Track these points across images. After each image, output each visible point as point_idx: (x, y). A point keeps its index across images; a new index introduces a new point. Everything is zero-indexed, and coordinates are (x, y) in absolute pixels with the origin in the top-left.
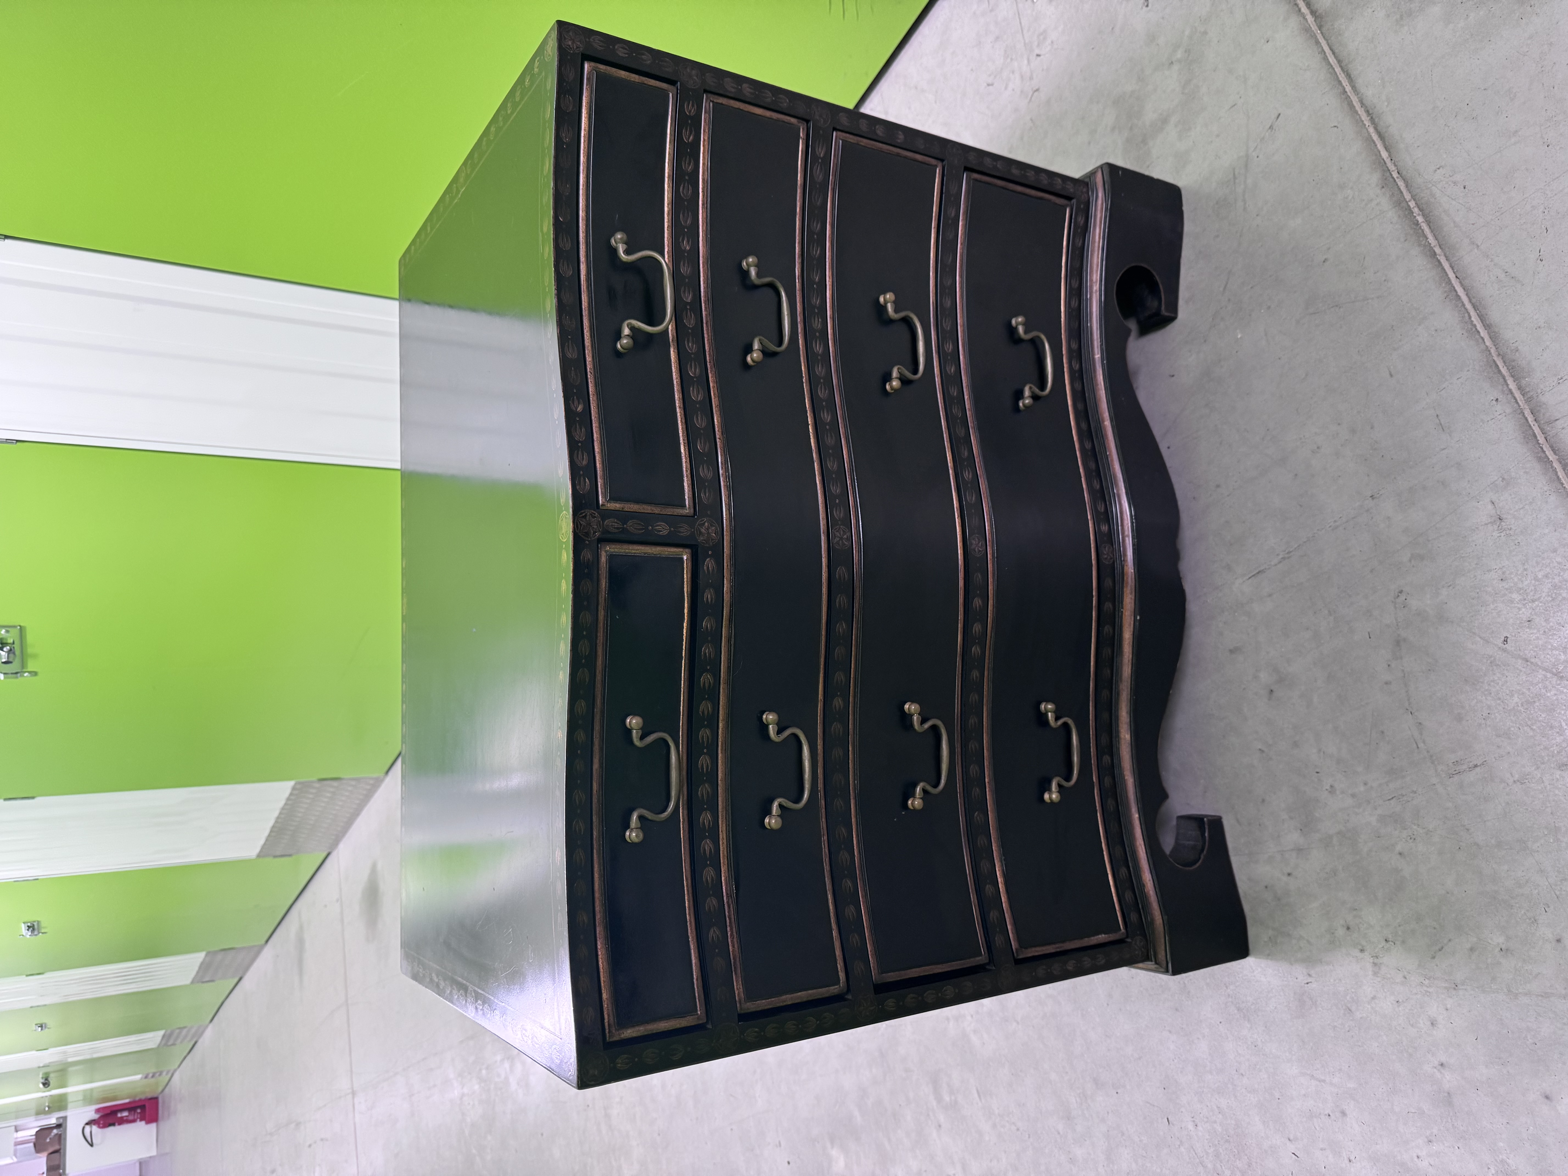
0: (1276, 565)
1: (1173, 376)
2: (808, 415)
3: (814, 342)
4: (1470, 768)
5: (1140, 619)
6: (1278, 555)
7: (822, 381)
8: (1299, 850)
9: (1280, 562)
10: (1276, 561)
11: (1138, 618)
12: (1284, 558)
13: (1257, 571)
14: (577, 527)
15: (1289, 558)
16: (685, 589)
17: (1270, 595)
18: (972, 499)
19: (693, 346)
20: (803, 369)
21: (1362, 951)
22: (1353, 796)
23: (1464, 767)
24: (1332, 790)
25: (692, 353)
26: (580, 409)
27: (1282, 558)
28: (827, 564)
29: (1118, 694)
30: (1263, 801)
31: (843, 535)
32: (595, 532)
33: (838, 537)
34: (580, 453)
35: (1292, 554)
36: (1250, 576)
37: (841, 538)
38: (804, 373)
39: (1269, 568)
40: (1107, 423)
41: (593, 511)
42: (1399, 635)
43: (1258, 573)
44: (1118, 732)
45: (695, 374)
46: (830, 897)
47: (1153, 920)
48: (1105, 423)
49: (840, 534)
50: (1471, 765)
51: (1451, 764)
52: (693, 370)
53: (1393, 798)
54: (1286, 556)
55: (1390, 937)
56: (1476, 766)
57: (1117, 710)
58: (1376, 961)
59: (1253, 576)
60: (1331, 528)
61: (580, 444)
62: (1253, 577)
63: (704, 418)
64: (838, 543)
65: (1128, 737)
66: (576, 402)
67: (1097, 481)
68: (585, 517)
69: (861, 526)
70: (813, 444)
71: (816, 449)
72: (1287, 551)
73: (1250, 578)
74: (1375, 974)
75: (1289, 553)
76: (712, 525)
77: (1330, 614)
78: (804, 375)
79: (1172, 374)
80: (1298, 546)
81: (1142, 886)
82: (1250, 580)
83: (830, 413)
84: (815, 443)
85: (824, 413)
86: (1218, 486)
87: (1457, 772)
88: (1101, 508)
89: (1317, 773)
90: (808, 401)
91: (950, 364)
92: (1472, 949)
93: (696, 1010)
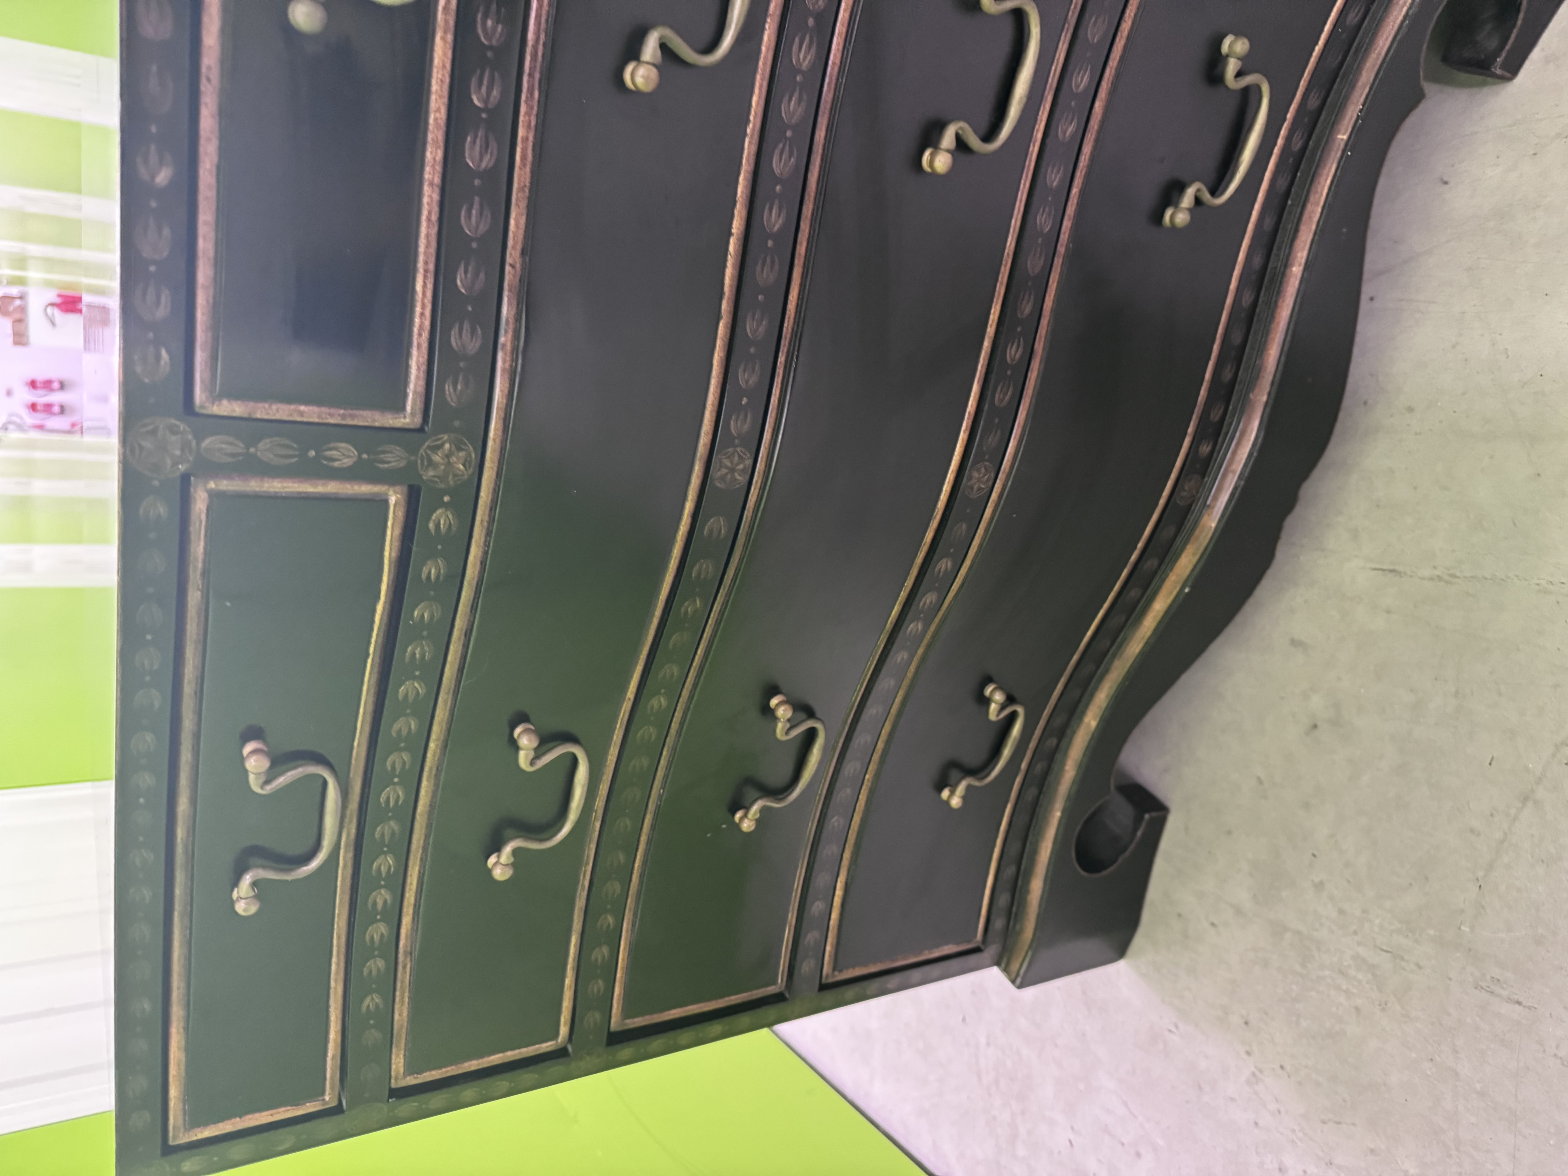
0: (1423, 579)
1: (1446, 183)
2: (736, 212)
3: (797, 40)
4: (1510, 999)
5: (1187, 594)
6: (1435, 567)
7: (789, 134)
8: (1239, 911)
9: (1431, 579)
10: (1426, 572)
11: (1187, 590)
12: (1440, 578)
13: (1391, 568)
14: (132, 451)
15: (1447, 582)
16: (387, 554)
17: (1388, 612)
18: (1004, 398)
19: (494, 29)
20: (754, 104)
21: (1248, 1053)
22: (1341, 912)
23: (1505, 993)
24: (1319, 886)
25: (491, 47)
26: (163, 177)
27: (1438, 576)
28: (692, 511)
29: (1107, 671)
30: (1229, 833)
31: (738, 464)
32: (175, 464)
33: (726, 467)
34: (151, 291)
35: (1457, 580)
36: (1378, 566)
37: (732, 470)
38: (753, 112)
39: (1411, 576)
40: (1296, 270)
41: (174, 421)
42: (1533, 791)
43: (1391, 571)
44: (1083, 713)
45: (486, 101)
46: (574, 940)
47: (1021, 931)
48: (1294, 269)
49: (732, 463)
50: (1516, 997)
51: (1488, 977)
52: (484, 90)
53: (1387, 952)
54: (1447, 578)
55: (1288, 1067)
56: (1519, 1003)
57: (1096, 689)
58: (1257, 1073)
59: (1383, 570)
60: (1537, 587)
61: (152, 268)
62: (1380, 572)
63: (487, 213)
64: (723, 478)
65: (1094, 724)
66: (153, 157)
67: (1232, 366)
68: (154, 432)
69: (778, 445)
70: (727, 281)
71: (731, 291)
72: (1452, 571)
73: (1375, 569)
74: (1248, 1082)
75: (1453, 576)
76: (459, 449)
77: (1456, 694)
78: (752, 118)
79: (1445, 179)
80: (1471, 577)
81: (1026, 890)
82: (1373, 572)
83: (784, 211)
84: (731, 279)
85: (771, 210)
86: (1410, 409)
87: (1487, 989)
88: (1215, 416)
89: (1314, 855)
90: (745, 178)
91: (1070, 117)
92: (1372, 1151)
93: (323, 1093)
